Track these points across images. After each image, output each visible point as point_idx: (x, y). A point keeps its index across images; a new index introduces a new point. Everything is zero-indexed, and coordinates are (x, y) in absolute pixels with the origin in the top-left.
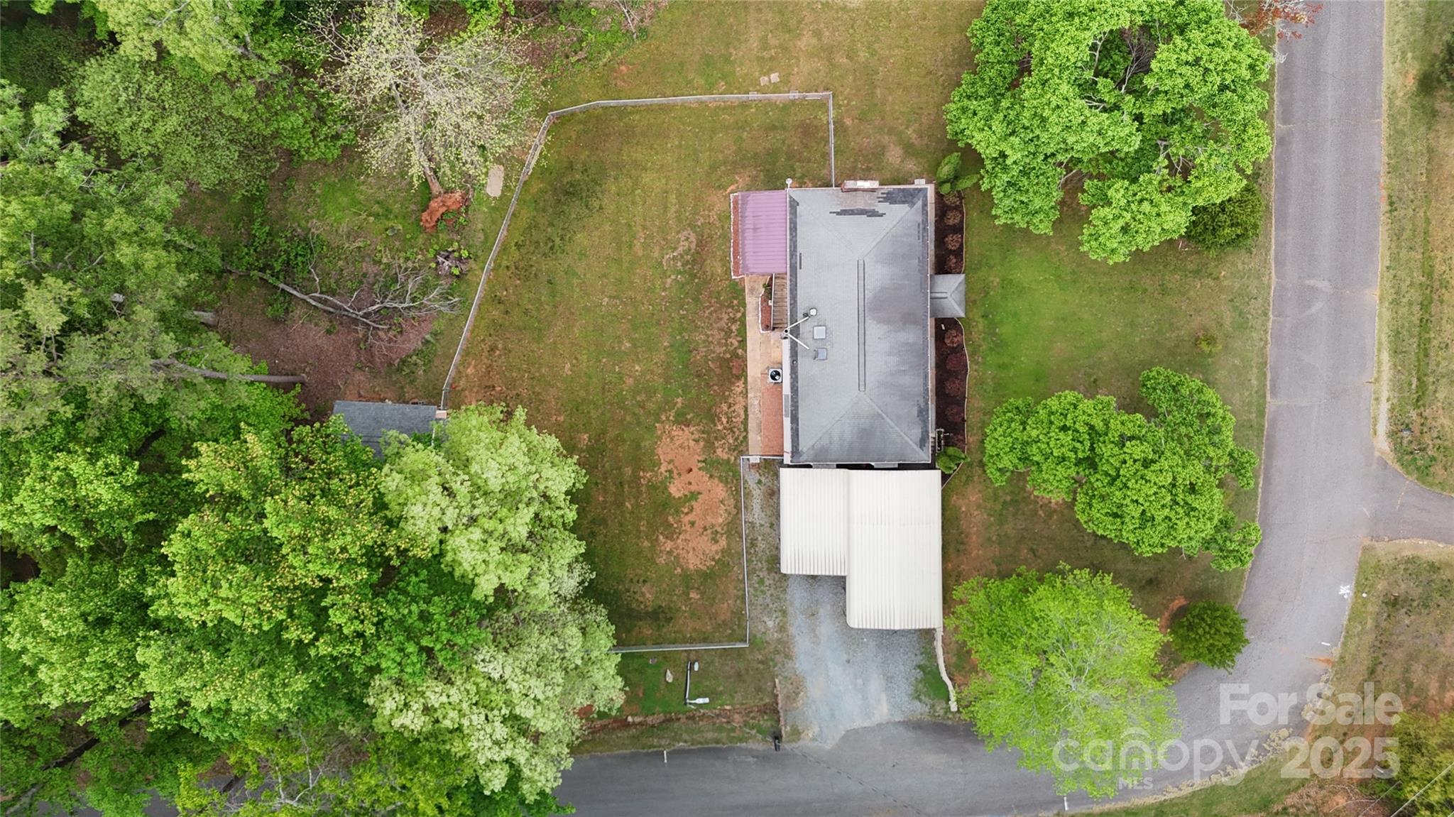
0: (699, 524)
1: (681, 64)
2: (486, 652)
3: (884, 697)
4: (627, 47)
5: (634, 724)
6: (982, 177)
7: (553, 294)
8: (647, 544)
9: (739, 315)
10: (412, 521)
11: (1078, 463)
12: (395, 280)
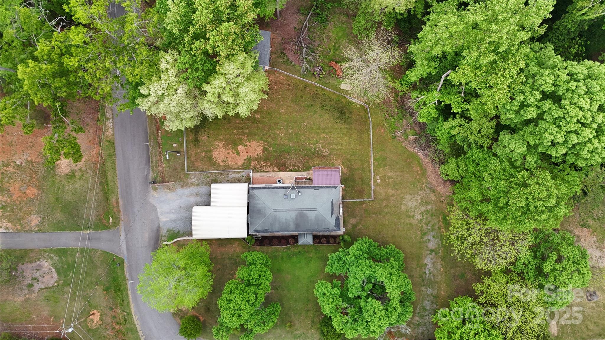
0: (228, 156)
1: (384, 150)
2: (186, 88)
3: (168, 219)
4: (390, 132)
5: (158, 133)
6: (343, 249)
7: (308, 106)
8: (221, 137)
9: (300, 169)
10: (228, 65)
11: (249, 281)
12: (312, 52)
